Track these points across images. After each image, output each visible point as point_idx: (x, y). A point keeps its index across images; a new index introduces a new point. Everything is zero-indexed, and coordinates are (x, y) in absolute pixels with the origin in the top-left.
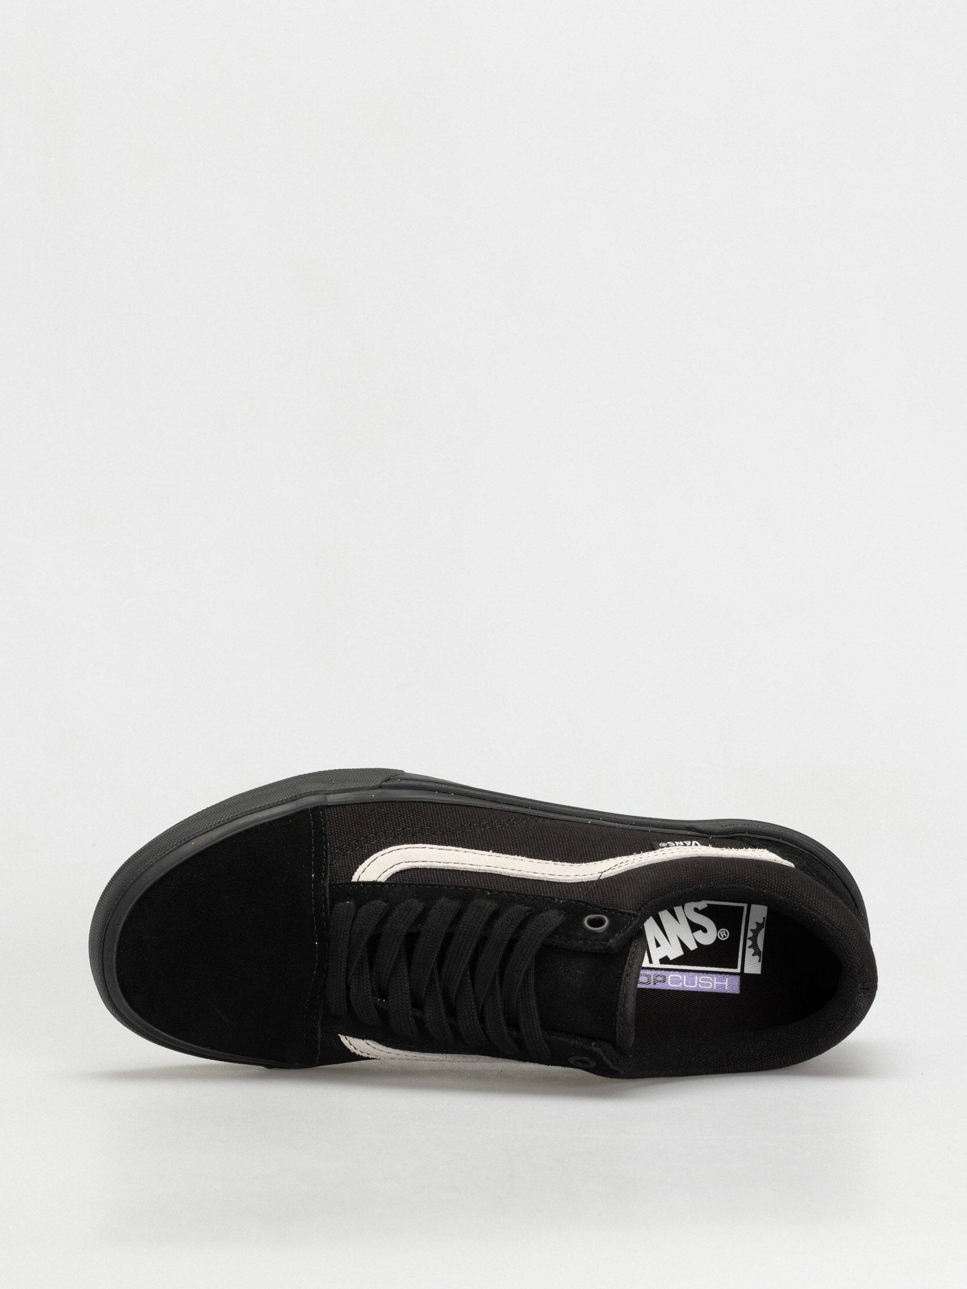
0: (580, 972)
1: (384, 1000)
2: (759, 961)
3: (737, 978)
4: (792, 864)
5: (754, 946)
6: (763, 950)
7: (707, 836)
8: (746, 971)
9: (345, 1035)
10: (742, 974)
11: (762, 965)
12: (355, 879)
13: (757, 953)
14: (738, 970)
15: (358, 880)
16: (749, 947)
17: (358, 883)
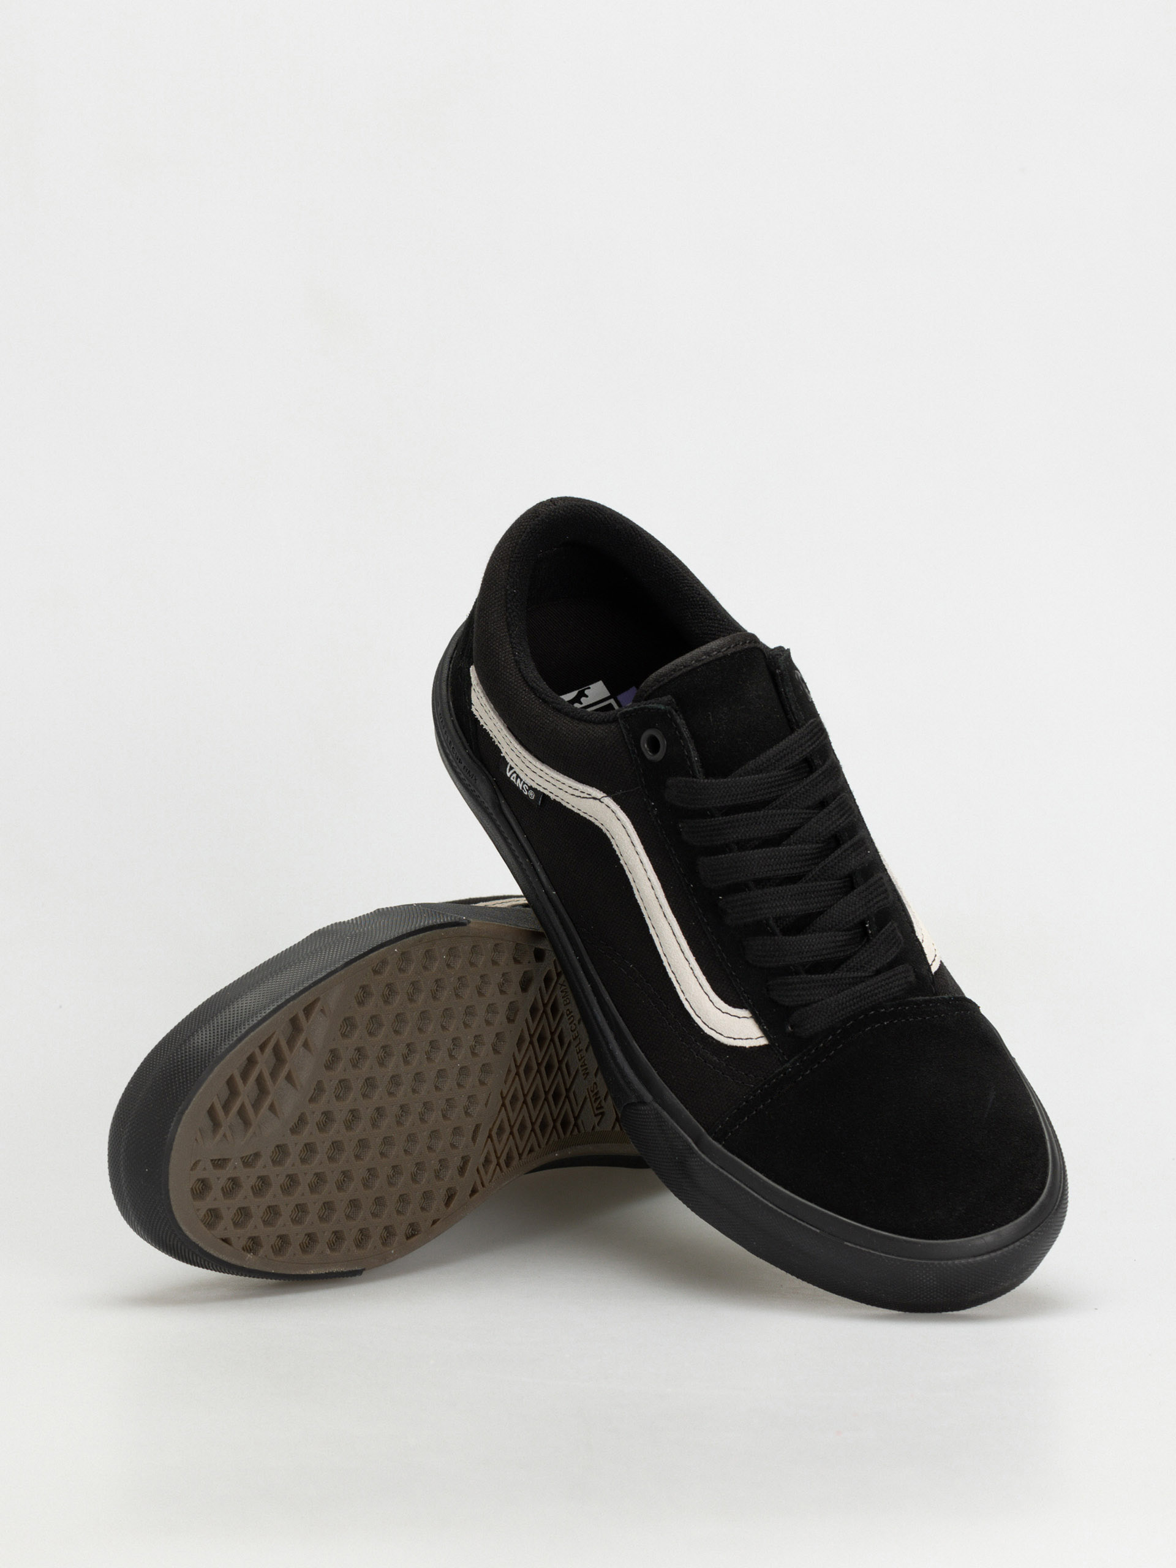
0: (711, 717)
1: (867, 926)
2: (589, 688)
3: (620, 697)
4: (471, 669)
5: (577, 699)
6: (576, 690)
7: (494, 784)
8: (607, 694)
9: (929, 967)
10: (613, 696)
11: (590, 684)
12: (763, 1042)
13: (582, 694)
14: (612, 701)
15: (762, 1037)
16: (581, 703)
17: (766, 1033)
